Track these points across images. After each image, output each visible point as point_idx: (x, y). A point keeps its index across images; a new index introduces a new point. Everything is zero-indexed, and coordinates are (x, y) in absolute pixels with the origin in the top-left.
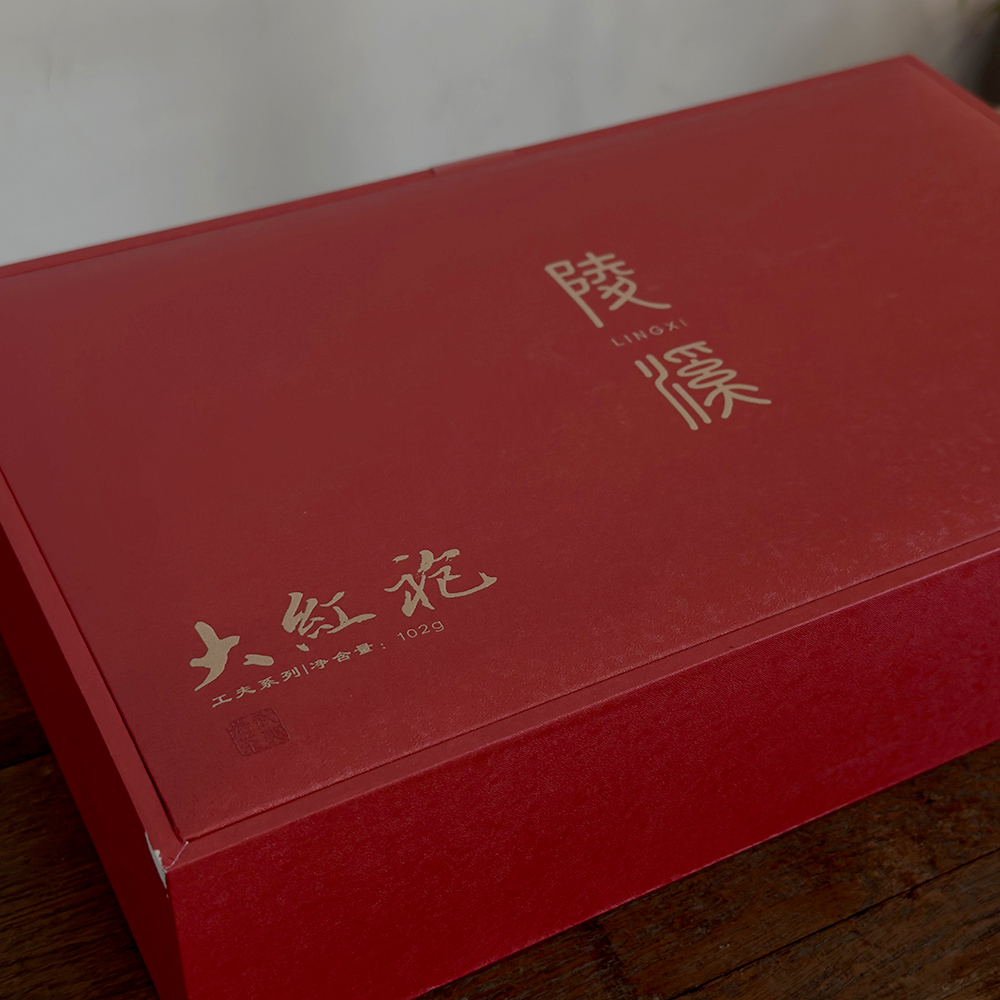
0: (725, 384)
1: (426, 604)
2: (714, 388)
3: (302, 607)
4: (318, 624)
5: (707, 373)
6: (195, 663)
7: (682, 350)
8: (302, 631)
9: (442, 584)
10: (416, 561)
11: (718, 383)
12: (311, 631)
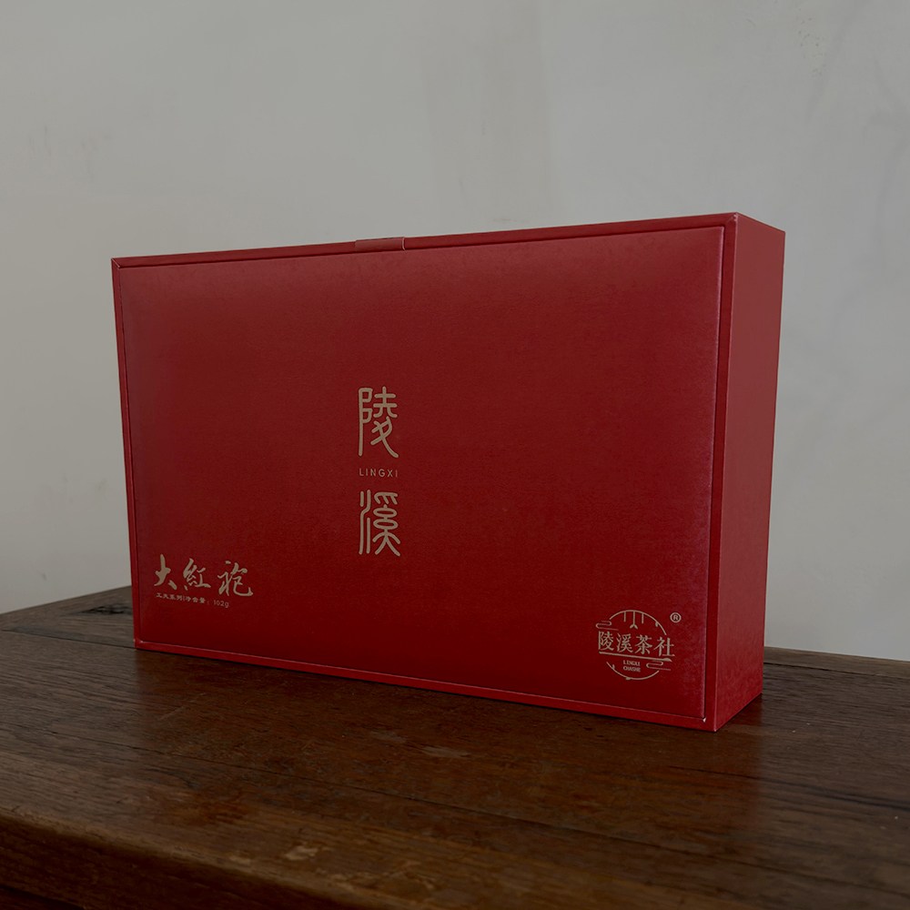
0: (389, 531)
1: (227, 592)
2: (383, 531)
3: (192, 567)
4: (193, 579)
5: (386, 518)
6: (157, 572)
7: (384, 495)
8: (188, 580)
9: (236, 584)
10: (231, 567)
11: (386, 528)
12: (190, 582)
